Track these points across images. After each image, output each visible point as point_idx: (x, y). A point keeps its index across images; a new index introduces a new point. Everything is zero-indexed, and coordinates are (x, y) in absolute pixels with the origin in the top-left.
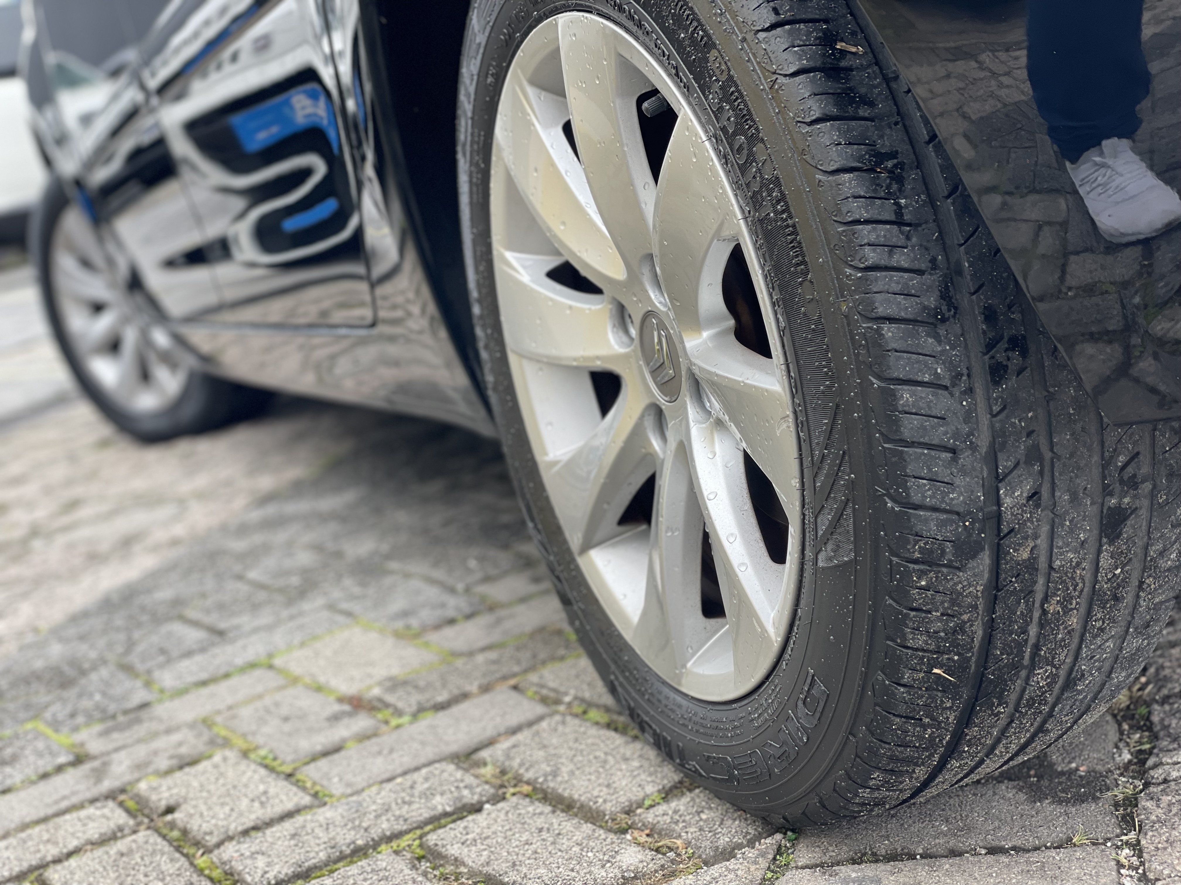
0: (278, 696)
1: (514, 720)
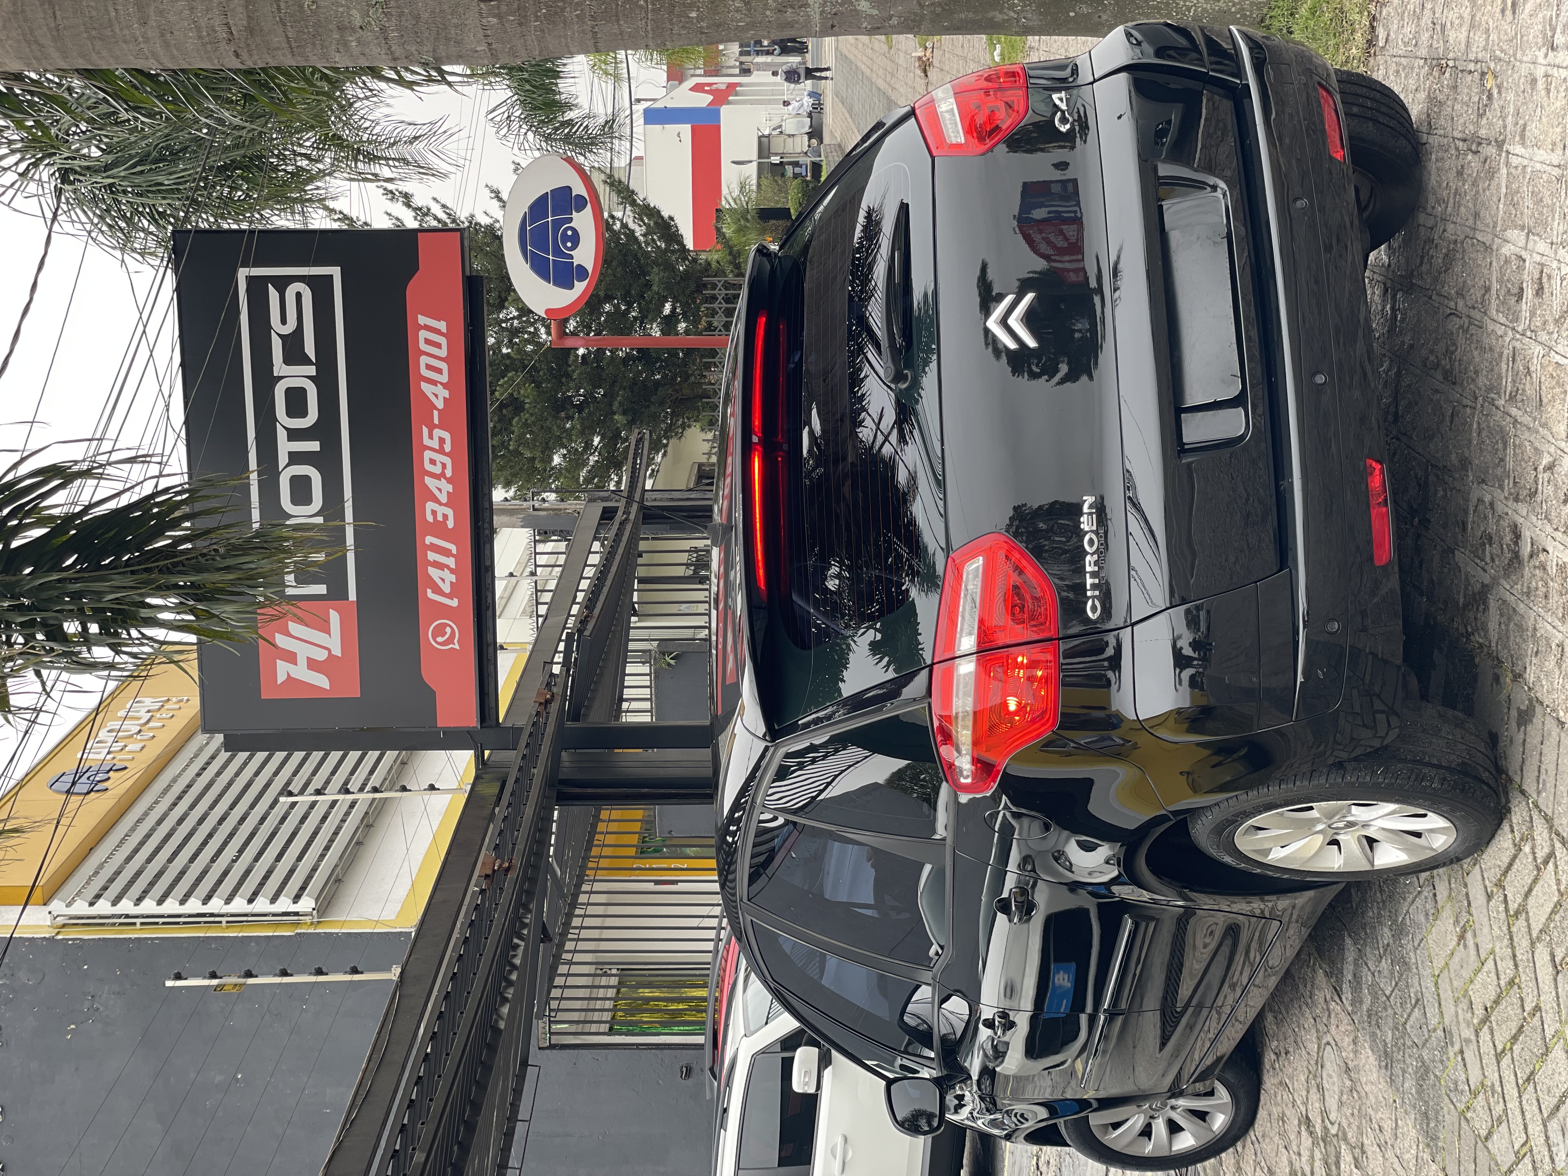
0: (1452, 971)
1: (1480, 878)
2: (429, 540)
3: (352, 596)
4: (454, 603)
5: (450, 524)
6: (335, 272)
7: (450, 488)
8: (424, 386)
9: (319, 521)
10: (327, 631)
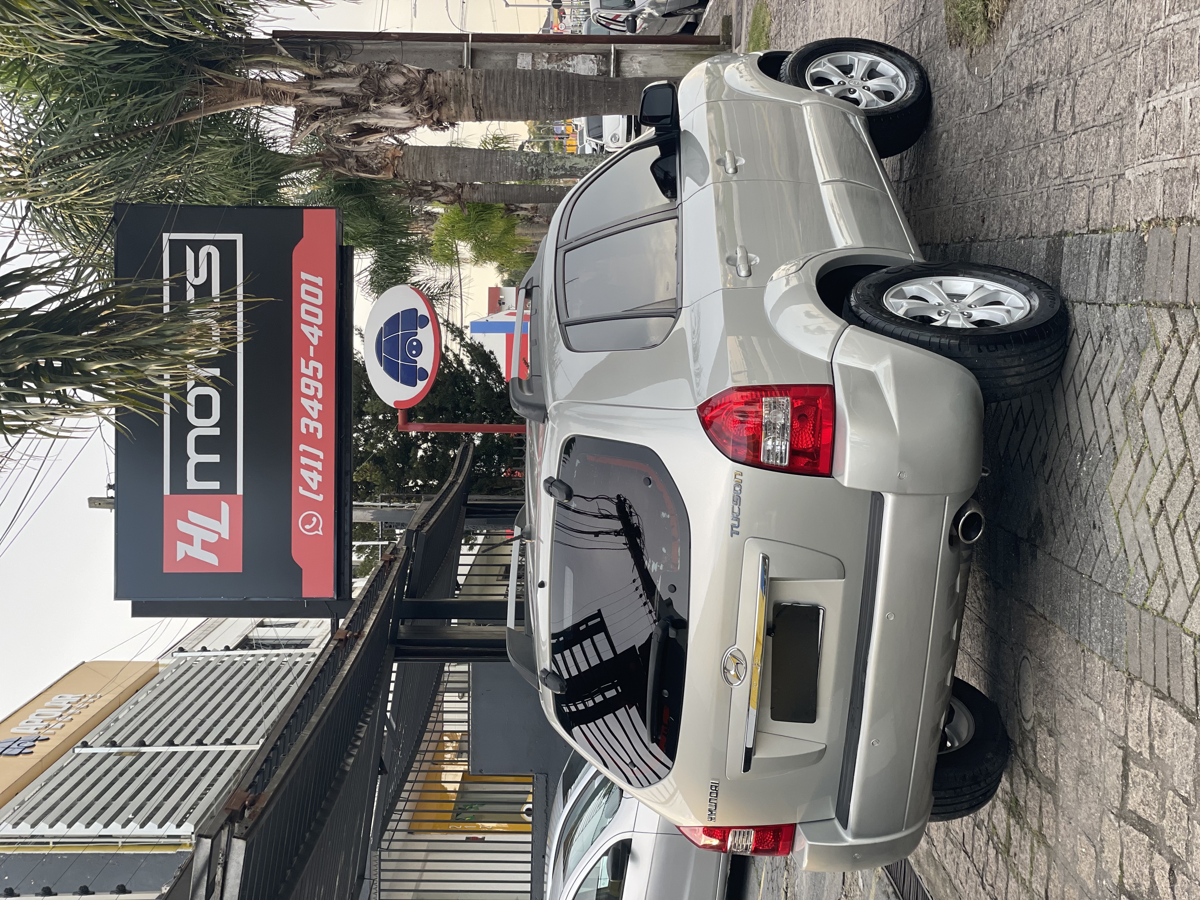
2: (302, 447)
3: (240, 491)
4: (320, 498)
5: (320, 435)
6: (238, 238)
7: (320, 407)
8: (304, 327)
9: (217, 431)
10: (218, 518)
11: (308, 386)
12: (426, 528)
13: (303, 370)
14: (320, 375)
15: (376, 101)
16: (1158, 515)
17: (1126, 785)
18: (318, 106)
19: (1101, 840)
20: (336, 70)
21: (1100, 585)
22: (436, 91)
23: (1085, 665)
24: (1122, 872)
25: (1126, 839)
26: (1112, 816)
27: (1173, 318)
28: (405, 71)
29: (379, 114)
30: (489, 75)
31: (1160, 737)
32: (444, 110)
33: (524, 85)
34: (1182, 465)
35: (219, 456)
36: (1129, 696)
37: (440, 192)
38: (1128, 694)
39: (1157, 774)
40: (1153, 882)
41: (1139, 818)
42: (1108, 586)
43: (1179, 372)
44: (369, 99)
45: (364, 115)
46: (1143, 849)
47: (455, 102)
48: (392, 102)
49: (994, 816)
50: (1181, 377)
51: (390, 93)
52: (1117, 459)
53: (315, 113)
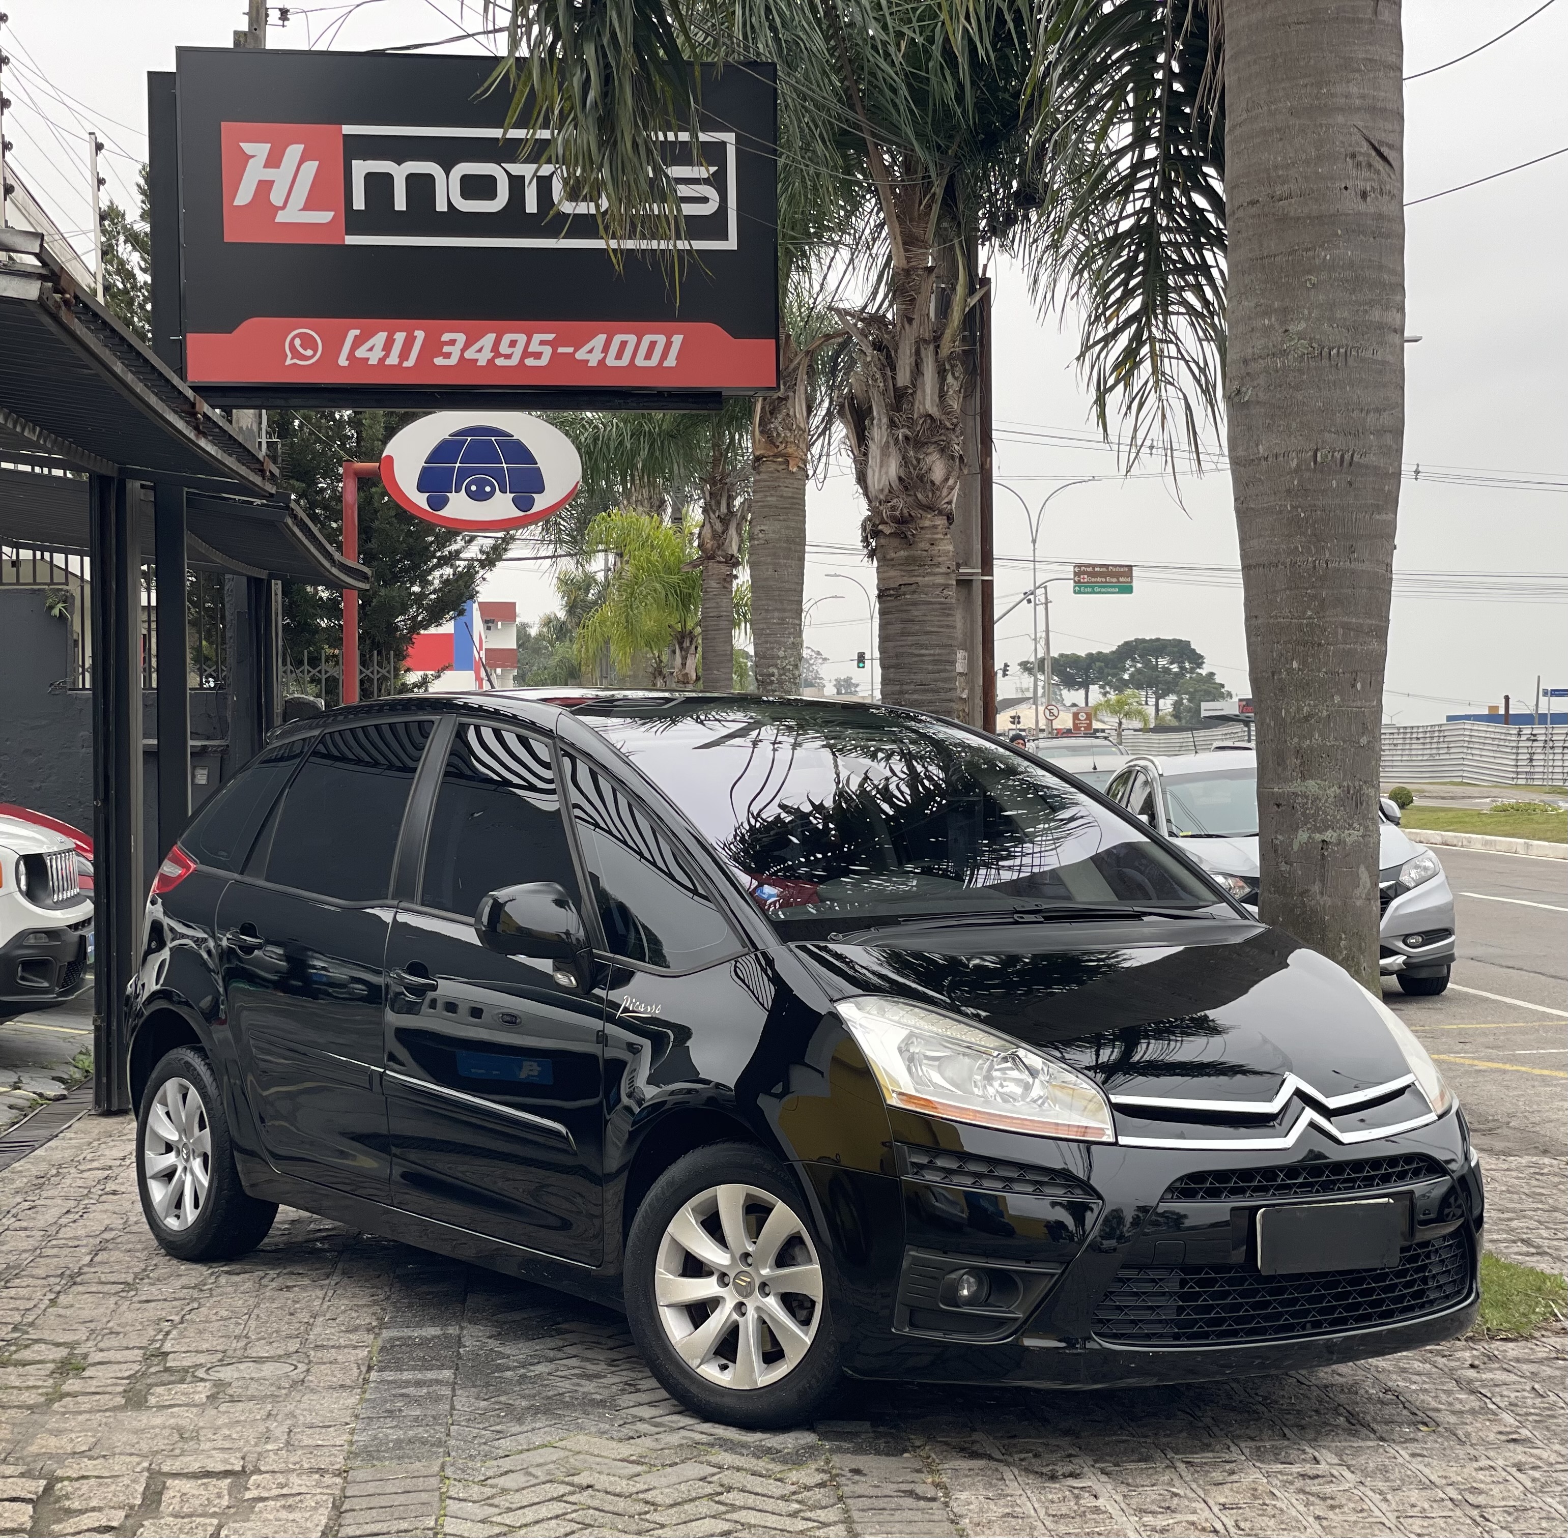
2: (420, 335)
3: (351, 240)
4: (343, 361)
5: (439, 361)
6: (731, 244)
7: (482, 362)
8: (602, 338)
9: (441, 206)
10: (308, 206)
11: (513, 344)
12: (289, 521)
13: (537, 338)
14: (530, 362)
15: (907, 438)
16: (572, 1484)
17: (195, 1476)
18: (896, 351)
19: (104, 1456)
20: (950, 379)
21: (448, 1435)
22: (922, 528)
23: (330, 1426)
24: (78, 1479)
25: (126, 1481)
26: (146, 1464)
27: (822, 1485)
28: (951, 482)
29: (887, 442)
30: (946, 610)
31: (284, 1507)
32: (896, 542)
33: (936, 662)
34: (647, 1502)
35: (404, 208)
36: (317, 1472)
37: (719, 527)
38: (321, 1472)
39: (229, 1507)
40: (81, 1512)
41: (161, 1493)
42: (452, 1442)
43: (757, 1494)
44: (909, 427)
45: (885, 420)
46: (122, 1498)
47: (907, 558)
48: (905, 461)
49: (43, 1346)
50: (753, 1496)
51: (918, 460)
52: (620, 1440)
53: (886, 347)
